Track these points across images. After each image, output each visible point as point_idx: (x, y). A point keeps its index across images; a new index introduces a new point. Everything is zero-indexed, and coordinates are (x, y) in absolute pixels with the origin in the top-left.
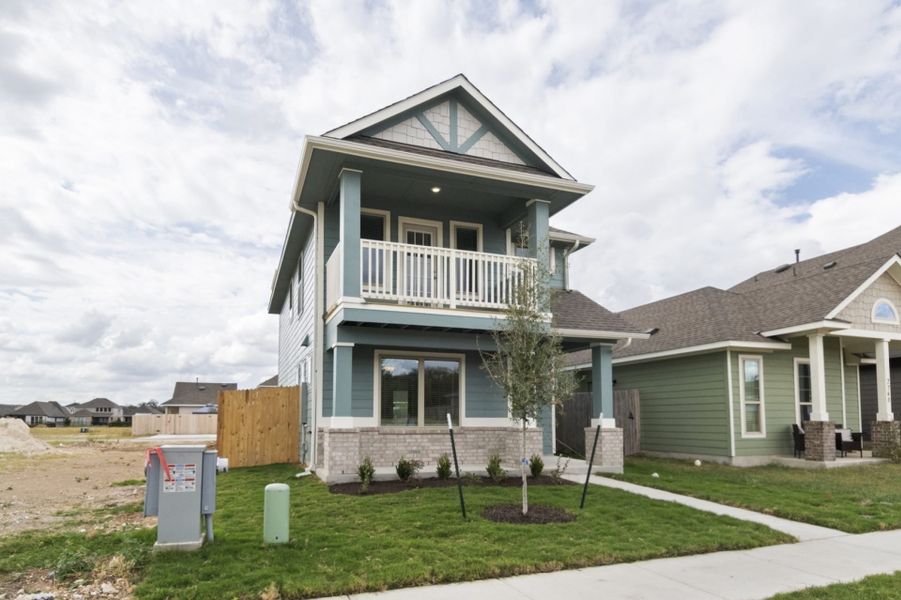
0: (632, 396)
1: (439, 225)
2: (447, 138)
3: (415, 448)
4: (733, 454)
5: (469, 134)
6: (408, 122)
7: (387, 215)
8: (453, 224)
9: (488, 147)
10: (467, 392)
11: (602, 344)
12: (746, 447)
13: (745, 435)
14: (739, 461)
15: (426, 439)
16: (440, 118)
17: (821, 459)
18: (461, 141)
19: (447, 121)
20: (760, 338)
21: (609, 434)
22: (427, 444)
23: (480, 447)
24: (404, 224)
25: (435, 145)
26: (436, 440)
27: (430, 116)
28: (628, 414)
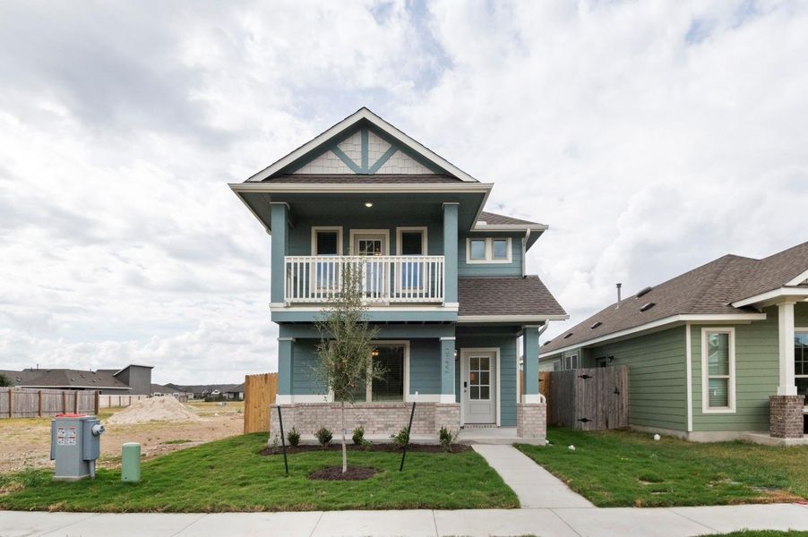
0: (619, 372)
1: (386, 232)
2: (359, 163)
3: (362, 420)
4: (690, 429)
5: (379, 156)
6: (324, 156)
7: (340, 229)
8: (399, 230)
9: (398, 165)
10: (411, 373)
11: (527, 326)
12: (704, 422)
13: (706, 410)
14: (697, 436)
15: (371, 412)
16: (352, 148)
17: (782, 437)
18: (371, 163)
19: (359, 148)
20: (731, 309)
21: (530, 409)
22: (372, 417)
23: (421, 420)
24: (355, 235)
25: (348, 171)
26: (380, 414)
27: (344, 147)
28: (613, 389)
